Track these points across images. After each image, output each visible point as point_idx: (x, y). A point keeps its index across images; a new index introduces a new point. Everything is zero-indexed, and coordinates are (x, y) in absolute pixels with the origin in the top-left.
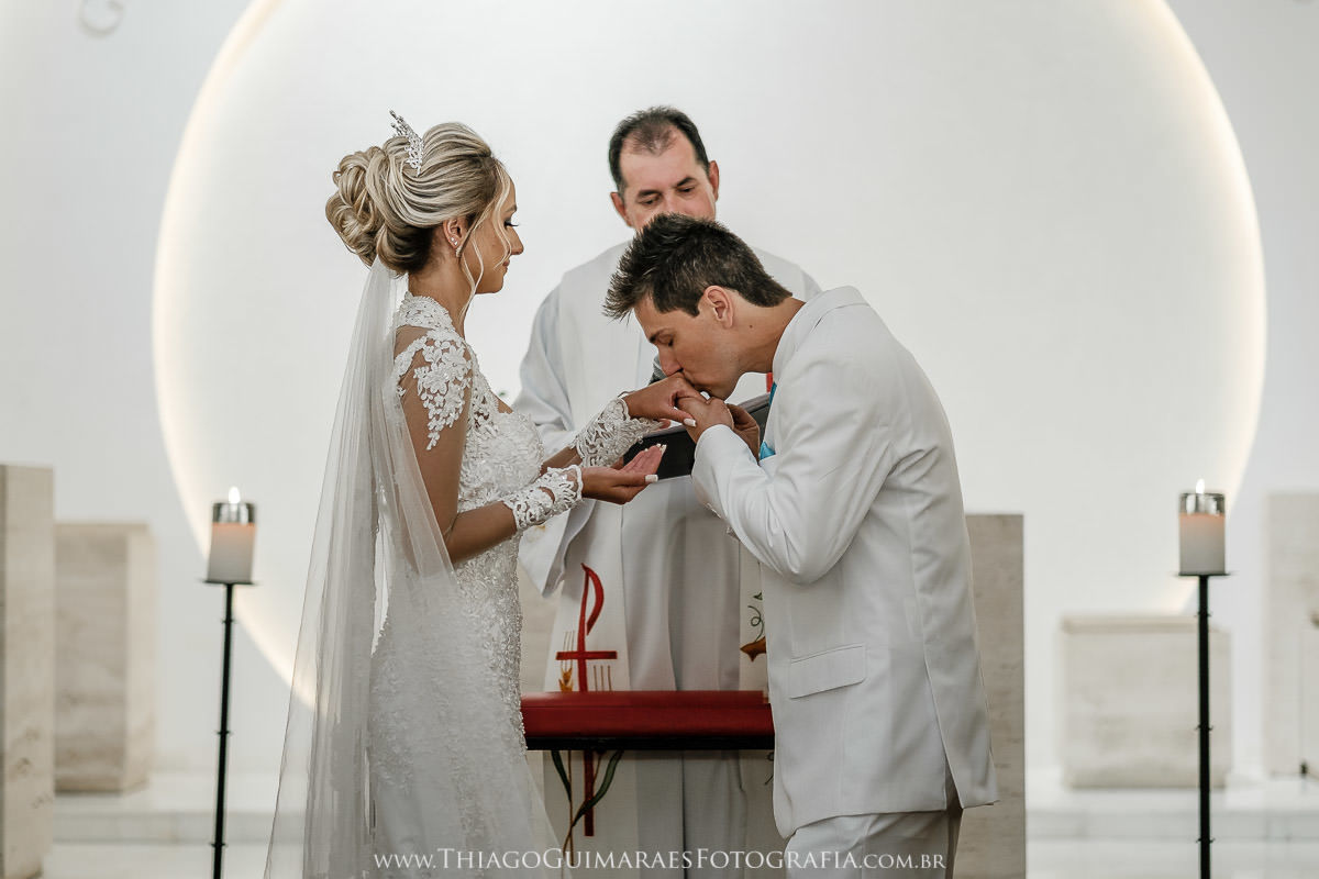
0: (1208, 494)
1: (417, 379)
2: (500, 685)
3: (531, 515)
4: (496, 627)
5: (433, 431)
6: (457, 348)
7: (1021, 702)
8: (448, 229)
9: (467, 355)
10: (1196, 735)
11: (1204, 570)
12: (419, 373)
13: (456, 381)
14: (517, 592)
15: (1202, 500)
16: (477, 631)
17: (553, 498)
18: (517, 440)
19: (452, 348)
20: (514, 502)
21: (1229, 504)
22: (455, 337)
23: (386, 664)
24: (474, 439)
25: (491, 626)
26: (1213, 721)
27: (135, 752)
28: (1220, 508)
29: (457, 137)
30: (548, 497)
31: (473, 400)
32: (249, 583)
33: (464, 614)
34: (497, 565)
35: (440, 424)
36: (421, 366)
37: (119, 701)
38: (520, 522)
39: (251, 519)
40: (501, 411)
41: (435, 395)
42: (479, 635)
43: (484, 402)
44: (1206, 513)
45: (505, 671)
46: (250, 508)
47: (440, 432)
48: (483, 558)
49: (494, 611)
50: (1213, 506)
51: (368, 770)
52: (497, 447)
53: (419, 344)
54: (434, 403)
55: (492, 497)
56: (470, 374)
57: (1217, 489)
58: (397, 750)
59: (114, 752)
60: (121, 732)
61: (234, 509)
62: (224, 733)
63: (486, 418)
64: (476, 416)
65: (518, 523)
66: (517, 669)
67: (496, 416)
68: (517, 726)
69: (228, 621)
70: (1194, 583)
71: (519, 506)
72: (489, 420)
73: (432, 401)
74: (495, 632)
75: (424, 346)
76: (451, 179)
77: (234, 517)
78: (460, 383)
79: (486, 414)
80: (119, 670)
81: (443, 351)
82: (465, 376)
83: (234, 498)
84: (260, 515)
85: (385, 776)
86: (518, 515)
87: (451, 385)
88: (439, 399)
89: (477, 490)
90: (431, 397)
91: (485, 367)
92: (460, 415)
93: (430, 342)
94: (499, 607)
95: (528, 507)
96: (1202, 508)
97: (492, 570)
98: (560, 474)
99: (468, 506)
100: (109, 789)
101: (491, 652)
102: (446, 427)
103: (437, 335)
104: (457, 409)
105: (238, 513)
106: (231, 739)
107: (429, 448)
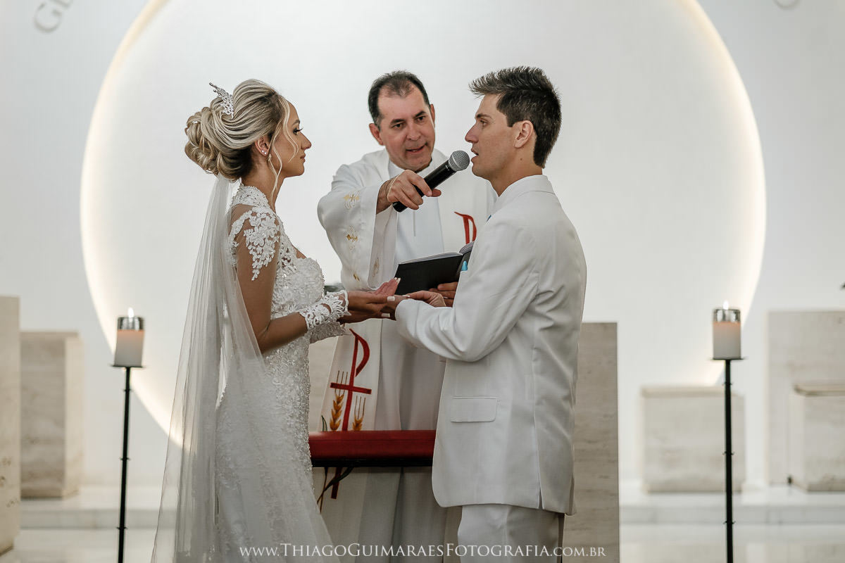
0: (730, 310)
1: (246, 237)
2: (296, 427)
3: (316, 321)
4: (294, 392)
5: (255, 269)
6: (271, 218)
7: (616, 438)
8: (258, 145)
9: (277, 222)
10: (724, 458)
11: (728, 356)
12: (247, 233)
13: (270, 238)
14: (308, 369)
15: (727, 313)
16: (282, 394)
17: (330, 311)
18: (308, 275)
19: (268, 218)
20: (306, 312)
21: (743, 317)
22: (270, 211)
23: (226, 413)
24: (282, 275)
25: (291, 391)
26: (734, 449)
27: (70, 473)
28: (738, 318)
29: (251, 89)
30: (327, 310)
31: (281, 250)
32: (140, 367)
33: (274, 383)
34: (295, 353)
35: (260, 265)
36: (248, 229)
37: (61, 441)
38: (310, 325)
39: (141, 327)
40: (298, 257)
41: (257, 246)
42: (283, 396)
43: (288, 251)
44: (729, 321)
45: (299, 418)
46: (141, 320)
47: (260, 270)
48: (286, 348)
49: (293, 381)
50: (733, 317)
51: (213, 479)
52: (296, 279)
53: (247, 215)
54: (256, 252)
55: (292, 310)
56: (278, 234)
57: (736, 307)
58: (232, 466)
59: (58, 473)
60: (62, 461)
61: (131, 321)
62: (125, 459)
63: (289, 261)
64: (283, 260)
65: (308, 325)
66: (306, 417)
67: (295, 260)
68: (306, 452)
69: (128, 390)
70: (722, 364)
71: (309, 315)
72: (291, 262)
73: (255, 251)
74: (293, 394)
75: (250, 217)
76: (252, 116)
77: (131, 326)
78: (272, 239)
79: (289, 259)
80: (60, 422)
81: (262, 219)
82: (276, 235)
83: (131, 314)
84: (147, 325)
85: (224, 482)
86: (309, 321)
87: (267, 240)
88: (259, 249)
89: (283, 306)
90: (254, 248)
91: (288, 230)
92: (273, 259)
93: (254, 214)
94: (297, 379)
95: (315, 316)
96: (727, 318)
97: (293, 356)
98: (335, 296)
99: (278, 316)
100: (55, 496)
101: (291, 407)
102: (264, 266)
103: (259, 210)
104: (270, 256)
105: (133, 323)
106: (129, 463)
107: (253, 279)
